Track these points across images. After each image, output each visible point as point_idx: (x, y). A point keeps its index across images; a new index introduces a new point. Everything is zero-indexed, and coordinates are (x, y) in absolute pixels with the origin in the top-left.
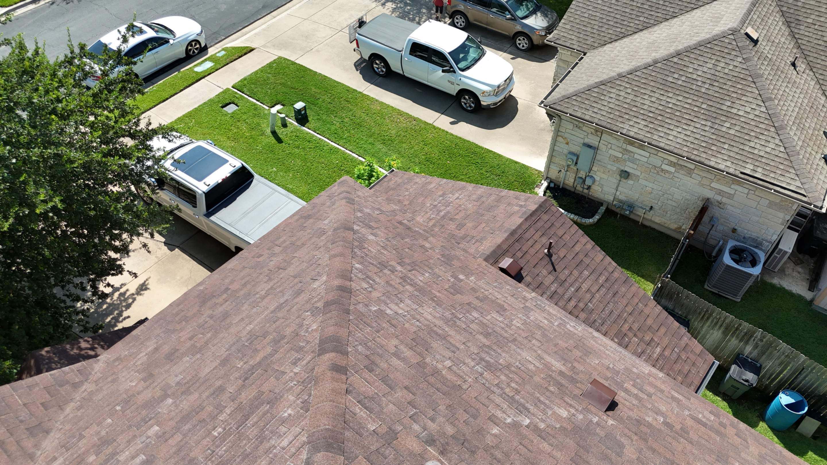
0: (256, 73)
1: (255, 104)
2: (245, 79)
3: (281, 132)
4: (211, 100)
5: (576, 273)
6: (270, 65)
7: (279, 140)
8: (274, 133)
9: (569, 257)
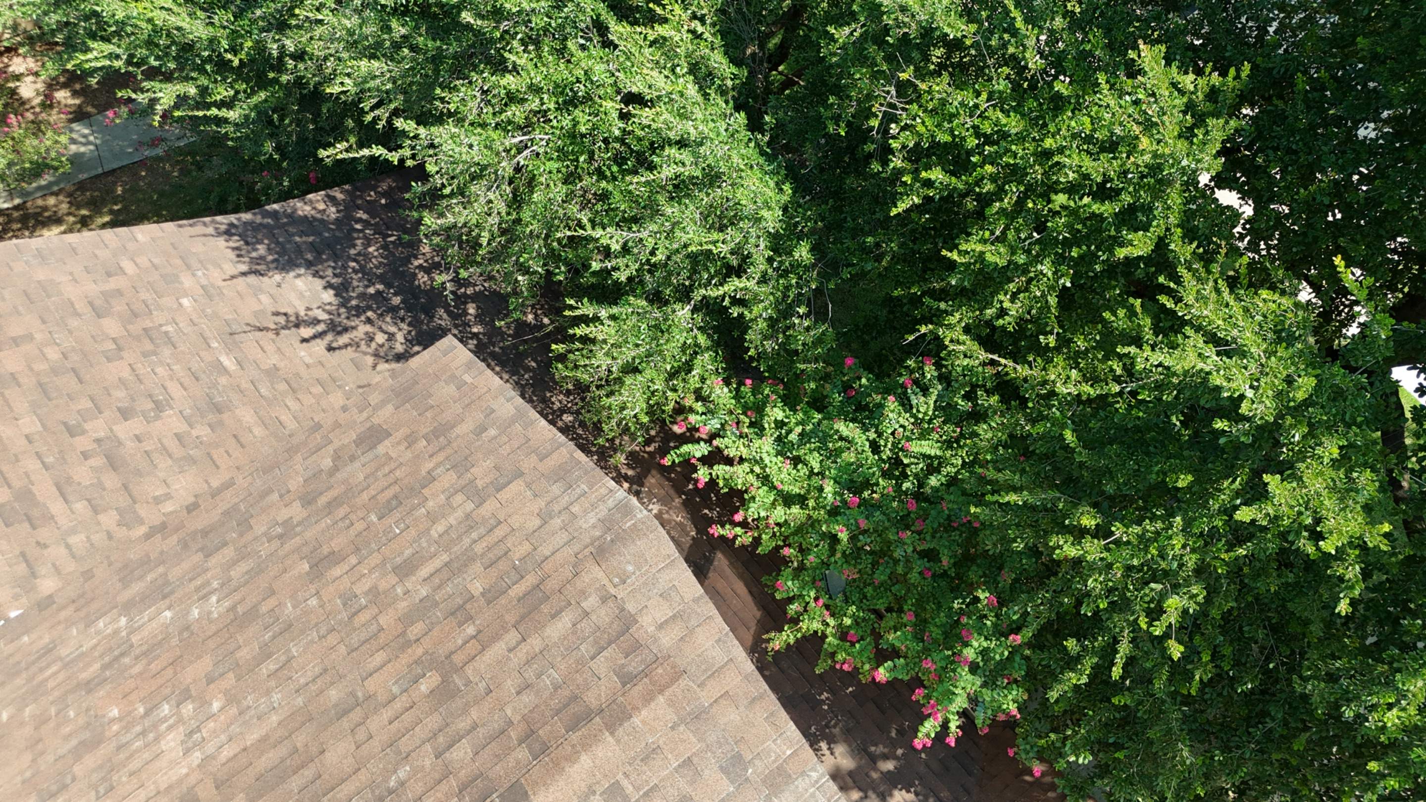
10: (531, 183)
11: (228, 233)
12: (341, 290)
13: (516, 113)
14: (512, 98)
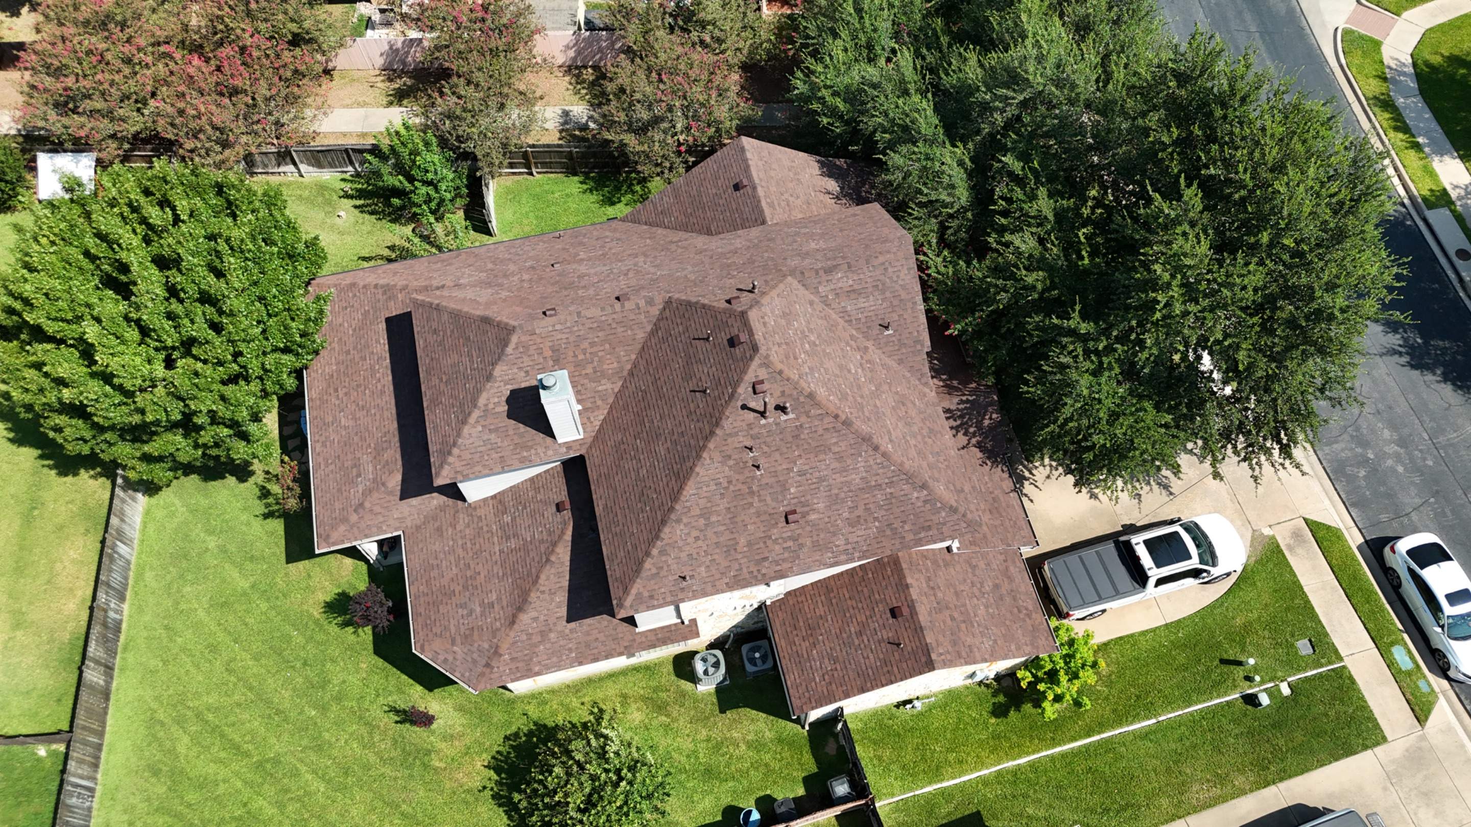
0: (1362, 699)
1: (1299, 670)
2: (1353, 681)
3: (1240, 672)
4: (1326, 635)
5: (881, 656)
6: (1372, 719)
7: (1224, 662)
8: (1240, 663)
9: (892, 659)
10: (910, 174)
11: (818, 162)
12: (842, 188)
13: (914, 157)
14: (914, 153)
